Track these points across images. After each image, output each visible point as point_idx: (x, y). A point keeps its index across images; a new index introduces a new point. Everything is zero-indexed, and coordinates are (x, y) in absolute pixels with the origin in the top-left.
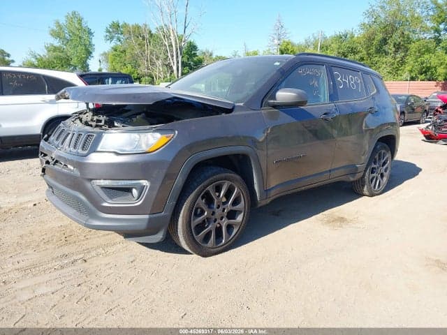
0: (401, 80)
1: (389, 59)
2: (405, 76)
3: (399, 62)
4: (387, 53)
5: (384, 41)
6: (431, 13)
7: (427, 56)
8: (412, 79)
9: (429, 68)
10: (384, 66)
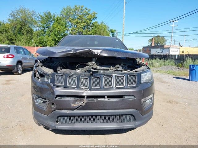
0: (32, 46)
1: (25, 37)
2: (33, 44)
3: (29, 38)
4: (23, 34)
5: (21, 29)
6: (40, 20)
7: (41, 37)
8: (37, 46)
9: (43, 42)
10: (23, 39)
